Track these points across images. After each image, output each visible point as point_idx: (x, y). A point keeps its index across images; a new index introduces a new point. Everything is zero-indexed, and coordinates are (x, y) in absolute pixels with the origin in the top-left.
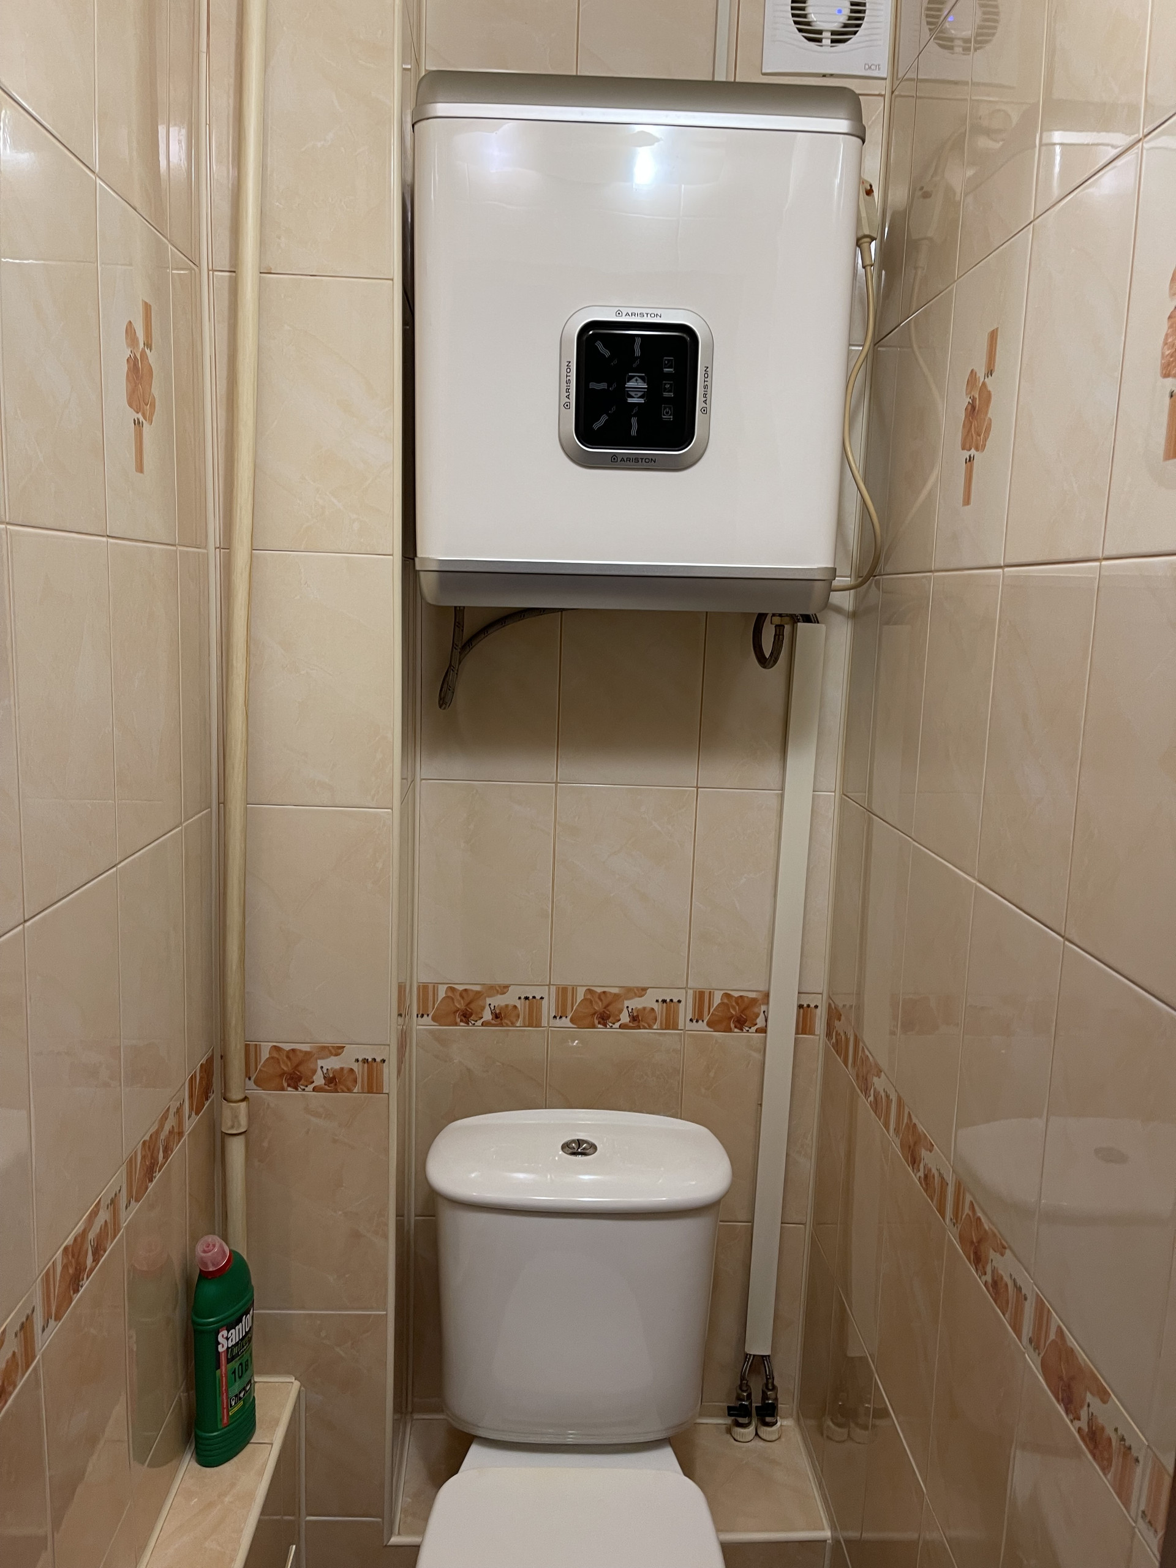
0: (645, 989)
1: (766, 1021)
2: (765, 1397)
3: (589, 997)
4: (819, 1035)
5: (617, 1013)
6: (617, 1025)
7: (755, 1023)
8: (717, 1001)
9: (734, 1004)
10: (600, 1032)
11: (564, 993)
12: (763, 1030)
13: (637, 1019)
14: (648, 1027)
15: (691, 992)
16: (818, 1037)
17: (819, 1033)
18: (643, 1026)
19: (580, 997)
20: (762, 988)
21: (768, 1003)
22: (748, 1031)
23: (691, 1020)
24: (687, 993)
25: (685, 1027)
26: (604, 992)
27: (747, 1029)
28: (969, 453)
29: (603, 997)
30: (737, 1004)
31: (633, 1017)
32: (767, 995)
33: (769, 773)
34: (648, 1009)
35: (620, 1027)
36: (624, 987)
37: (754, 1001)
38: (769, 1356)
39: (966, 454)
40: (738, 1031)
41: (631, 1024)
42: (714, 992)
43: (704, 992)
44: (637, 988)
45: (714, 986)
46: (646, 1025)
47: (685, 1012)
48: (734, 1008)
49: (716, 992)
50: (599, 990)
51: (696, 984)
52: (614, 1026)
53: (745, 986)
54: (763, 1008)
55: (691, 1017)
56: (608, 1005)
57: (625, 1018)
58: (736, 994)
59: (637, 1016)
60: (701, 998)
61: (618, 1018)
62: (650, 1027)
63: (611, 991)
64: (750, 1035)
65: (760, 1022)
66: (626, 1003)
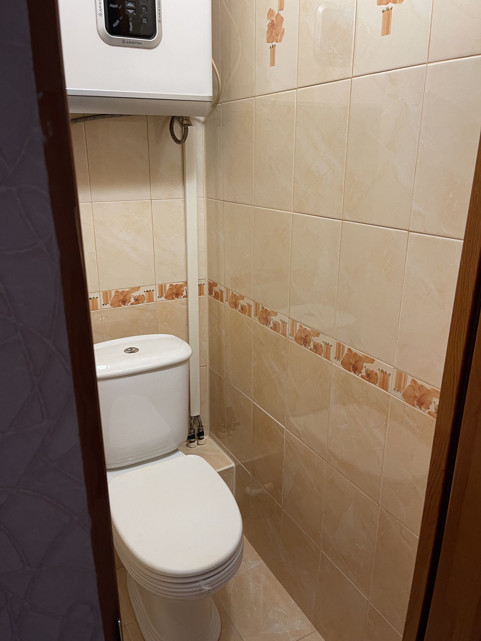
0: (139, 287)
1: (187, 293)
2: (199, 430)
3: (117, 294)
4: (206, 295)
5: (129, 299)
6: (130, 304)
7: (183, 294)
8: (168, 288)
9: (174, 288)
10: (123, 308)
11: (106, 294)
12: (186, 296)
13: (137, 300)
14: (142, 303)
15: (157, 286)
16: (205, 296)
17: (205, 294)
18: (140, 302)
19: (113, 294)
20: (184, 280)
21: (187, 286)
22: (180, 298)
23: (159, 297)
24: (156, 286)
25: (156, 300)
26: (123, 291)
27: (180, 297)
28: (272, 44)
29: (122, 293)
30: (175, 288)
31: (136, 299)
32: (186, 283)
33: (179, 192)
34: (141, 296)
35: (131, 304)
36: (130, 288)
37: (181, 286)
38: (199, 415)
39: (271, 45)
40: (177, 298)
41: (135, 303)
42: (166, 285)
43: (162, 285)
44: (136, 287)
45: (166, 282)
46: (141, 302)
47: (156, 294)
48: (175, 290)
49: (167, 284)
50: (121, 291)
51: (159, 282)
52: (128, 304)
53: (178, 280)
54: (185, 288)
55: (158, 296)
56: (125, 296)
57: (132, 300)
58: (174, 284)
59: (137, 299)
60: (161, 287)
61: (129, 301)
62: (143, 302)
63: (126, 290)
64: (182, 299)
65: (184, 293)
66: (132, 294)
